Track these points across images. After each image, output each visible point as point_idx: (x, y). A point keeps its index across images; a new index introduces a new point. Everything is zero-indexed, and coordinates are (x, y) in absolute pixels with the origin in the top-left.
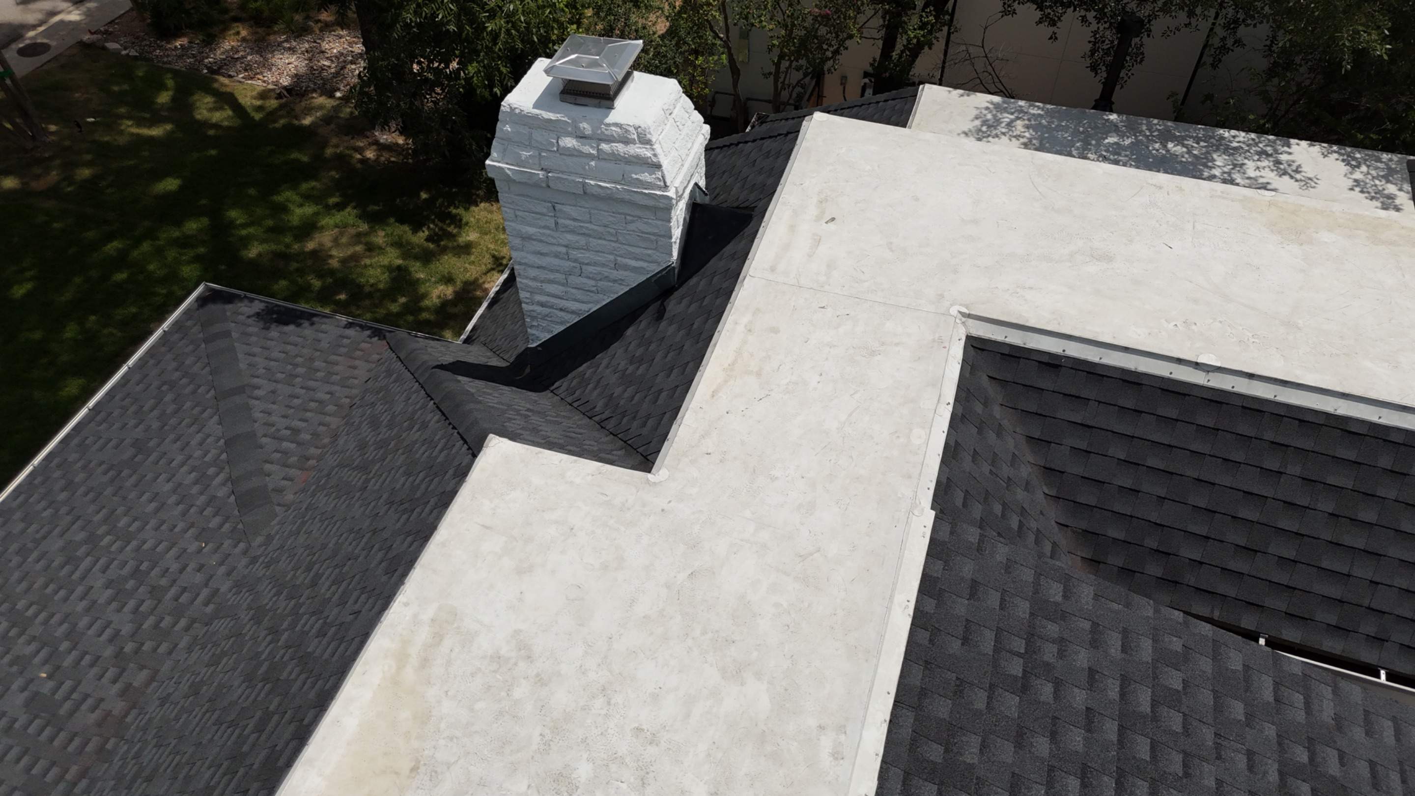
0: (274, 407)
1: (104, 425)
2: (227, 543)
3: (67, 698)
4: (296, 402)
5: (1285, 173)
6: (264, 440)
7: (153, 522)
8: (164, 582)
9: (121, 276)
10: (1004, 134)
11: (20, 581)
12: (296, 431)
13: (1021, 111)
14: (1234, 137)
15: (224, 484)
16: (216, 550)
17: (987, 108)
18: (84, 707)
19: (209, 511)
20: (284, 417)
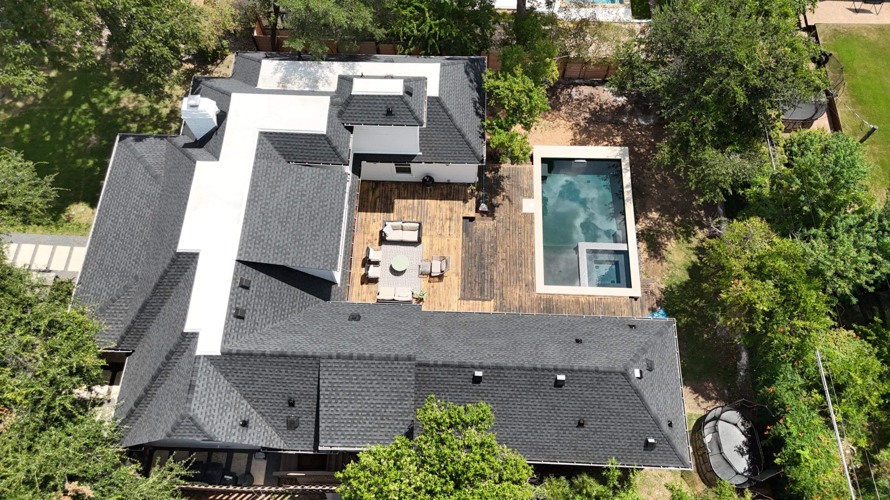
0: (150, 159)
1: (116, 170)
4: (154, 157)
5: (331, 72)
6: (152, 166)
8: (148, 194)
10: (279, 72)
12: (157, 163)
13: (283, 64)
14: (323, 63)
17: (276, 64)
20: (153, 160)
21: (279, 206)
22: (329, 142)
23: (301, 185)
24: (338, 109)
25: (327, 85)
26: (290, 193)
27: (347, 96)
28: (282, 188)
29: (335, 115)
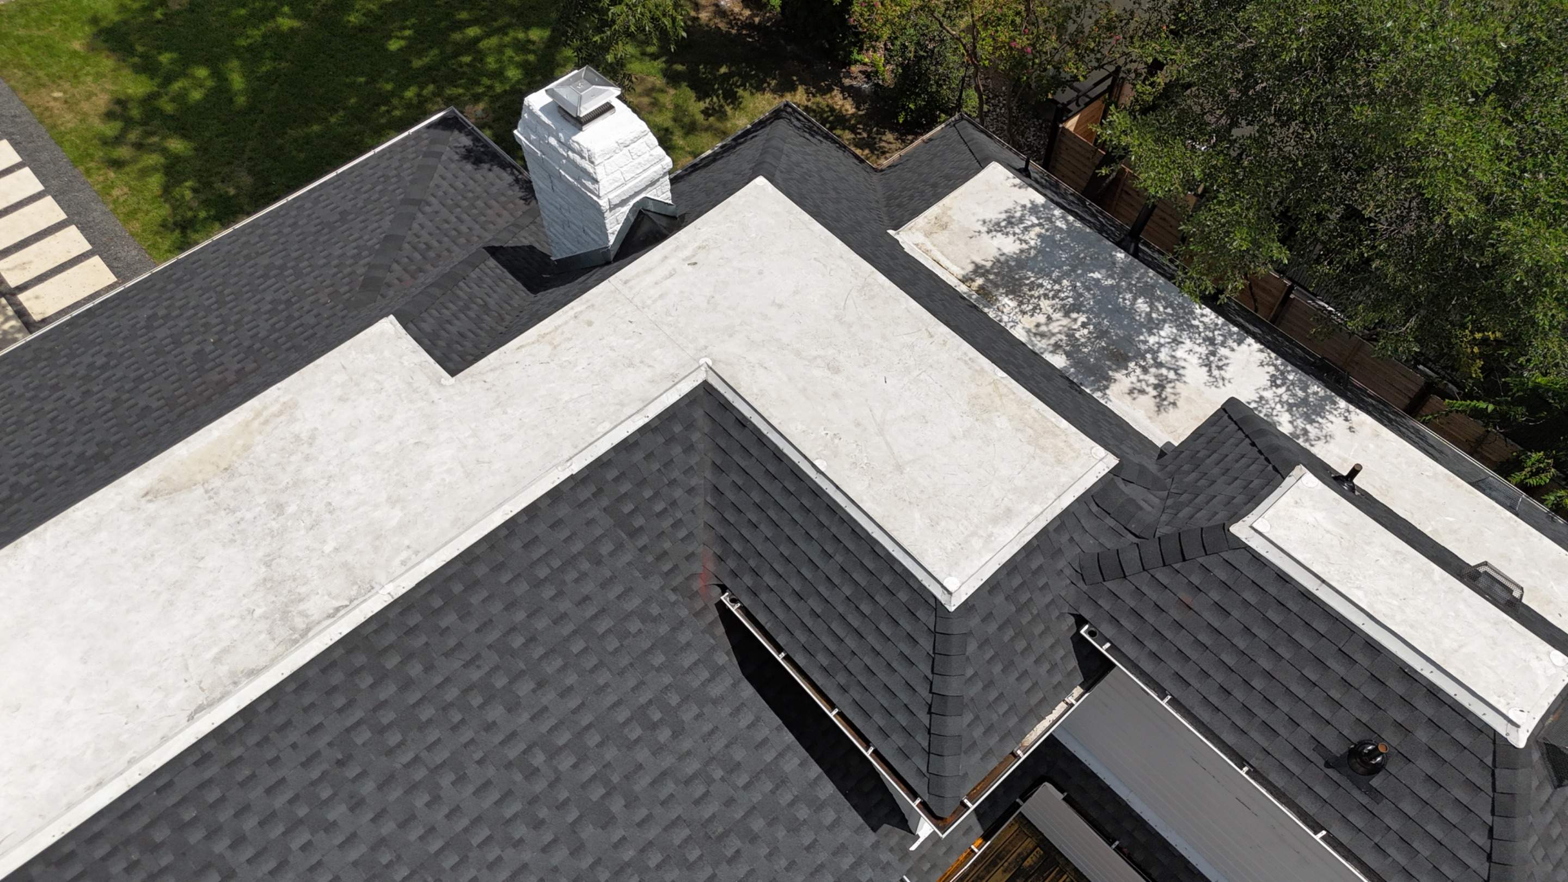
0: (430, 224)
1: (336, 191)
2: (341, 306)
3: (213, 360)
4: (446, 226)
5: (1209, 365)
6: (406, 246)
7: (317, 273)
8: (296, 314)
9: (467, 59)
10: (1014, 234)
11: (236, 275)
12: (429, 247)
13: (1049, 220)
14: (1202, 315)
15: (364, 266)
16: (332, 308)
17: (1024, 206)
18: (217, 370)
19: (346, 280)
20: (430, 234)
21: (446, 780)
22: (937, 659)
23: (642, 755)
24: (1110, 543)
25: (1147, 401)
26: (553, 753)
27: (1202, 519)
28: (548, 697)
29: (1072, 553)
